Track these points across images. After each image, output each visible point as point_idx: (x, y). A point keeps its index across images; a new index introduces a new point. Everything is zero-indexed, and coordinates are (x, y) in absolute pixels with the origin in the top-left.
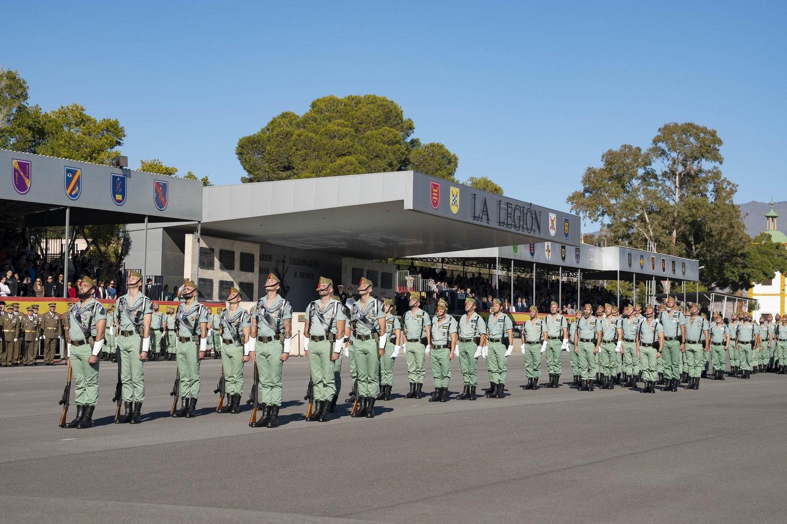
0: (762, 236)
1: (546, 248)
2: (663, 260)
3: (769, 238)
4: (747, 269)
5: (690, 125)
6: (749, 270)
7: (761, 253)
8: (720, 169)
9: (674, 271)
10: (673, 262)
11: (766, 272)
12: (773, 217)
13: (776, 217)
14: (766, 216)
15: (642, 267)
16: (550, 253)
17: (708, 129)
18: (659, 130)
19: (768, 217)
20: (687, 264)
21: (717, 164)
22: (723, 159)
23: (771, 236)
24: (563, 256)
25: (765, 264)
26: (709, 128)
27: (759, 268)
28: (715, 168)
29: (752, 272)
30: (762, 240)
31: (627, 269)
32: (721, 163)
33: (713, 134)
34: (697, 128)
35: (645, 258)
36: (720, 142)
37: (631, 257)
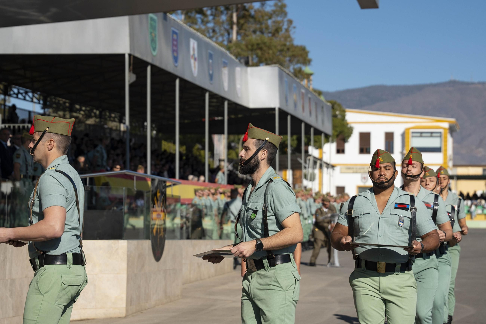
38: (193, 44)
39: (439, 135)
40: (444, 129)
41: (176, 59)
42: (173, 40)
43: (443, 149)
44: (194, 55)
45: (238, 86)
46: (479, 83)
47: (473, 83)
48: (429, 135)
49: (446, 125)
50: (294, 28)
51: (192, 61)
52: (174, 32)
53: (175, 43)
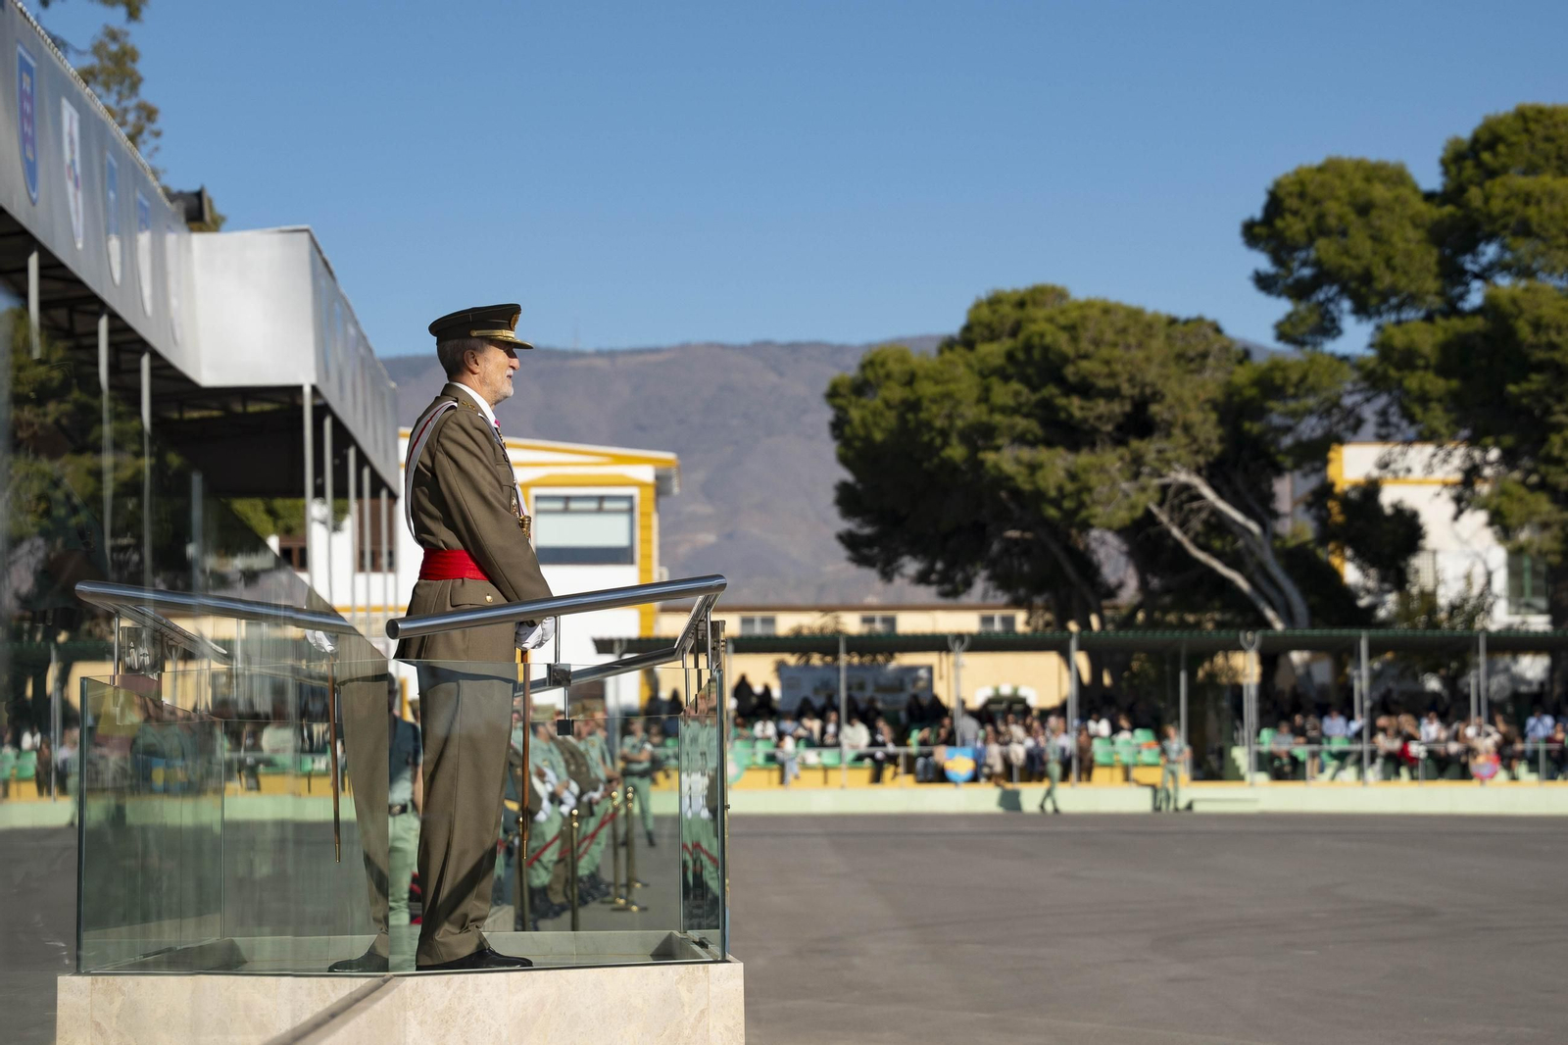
38: (69, 117)
39: (624, 505)
40: (641, 485)
41: (31, 170)
42: (23, 94)
43: (637, 556)
44: (73, 162)
45: (174, 302)
46: (599, 354)
47: (579, 355)
48: (593, 505)
49: (646, 474)
50: (157, 134)
51: (70, 186)
52: (25, 67)
53: (27, 107)
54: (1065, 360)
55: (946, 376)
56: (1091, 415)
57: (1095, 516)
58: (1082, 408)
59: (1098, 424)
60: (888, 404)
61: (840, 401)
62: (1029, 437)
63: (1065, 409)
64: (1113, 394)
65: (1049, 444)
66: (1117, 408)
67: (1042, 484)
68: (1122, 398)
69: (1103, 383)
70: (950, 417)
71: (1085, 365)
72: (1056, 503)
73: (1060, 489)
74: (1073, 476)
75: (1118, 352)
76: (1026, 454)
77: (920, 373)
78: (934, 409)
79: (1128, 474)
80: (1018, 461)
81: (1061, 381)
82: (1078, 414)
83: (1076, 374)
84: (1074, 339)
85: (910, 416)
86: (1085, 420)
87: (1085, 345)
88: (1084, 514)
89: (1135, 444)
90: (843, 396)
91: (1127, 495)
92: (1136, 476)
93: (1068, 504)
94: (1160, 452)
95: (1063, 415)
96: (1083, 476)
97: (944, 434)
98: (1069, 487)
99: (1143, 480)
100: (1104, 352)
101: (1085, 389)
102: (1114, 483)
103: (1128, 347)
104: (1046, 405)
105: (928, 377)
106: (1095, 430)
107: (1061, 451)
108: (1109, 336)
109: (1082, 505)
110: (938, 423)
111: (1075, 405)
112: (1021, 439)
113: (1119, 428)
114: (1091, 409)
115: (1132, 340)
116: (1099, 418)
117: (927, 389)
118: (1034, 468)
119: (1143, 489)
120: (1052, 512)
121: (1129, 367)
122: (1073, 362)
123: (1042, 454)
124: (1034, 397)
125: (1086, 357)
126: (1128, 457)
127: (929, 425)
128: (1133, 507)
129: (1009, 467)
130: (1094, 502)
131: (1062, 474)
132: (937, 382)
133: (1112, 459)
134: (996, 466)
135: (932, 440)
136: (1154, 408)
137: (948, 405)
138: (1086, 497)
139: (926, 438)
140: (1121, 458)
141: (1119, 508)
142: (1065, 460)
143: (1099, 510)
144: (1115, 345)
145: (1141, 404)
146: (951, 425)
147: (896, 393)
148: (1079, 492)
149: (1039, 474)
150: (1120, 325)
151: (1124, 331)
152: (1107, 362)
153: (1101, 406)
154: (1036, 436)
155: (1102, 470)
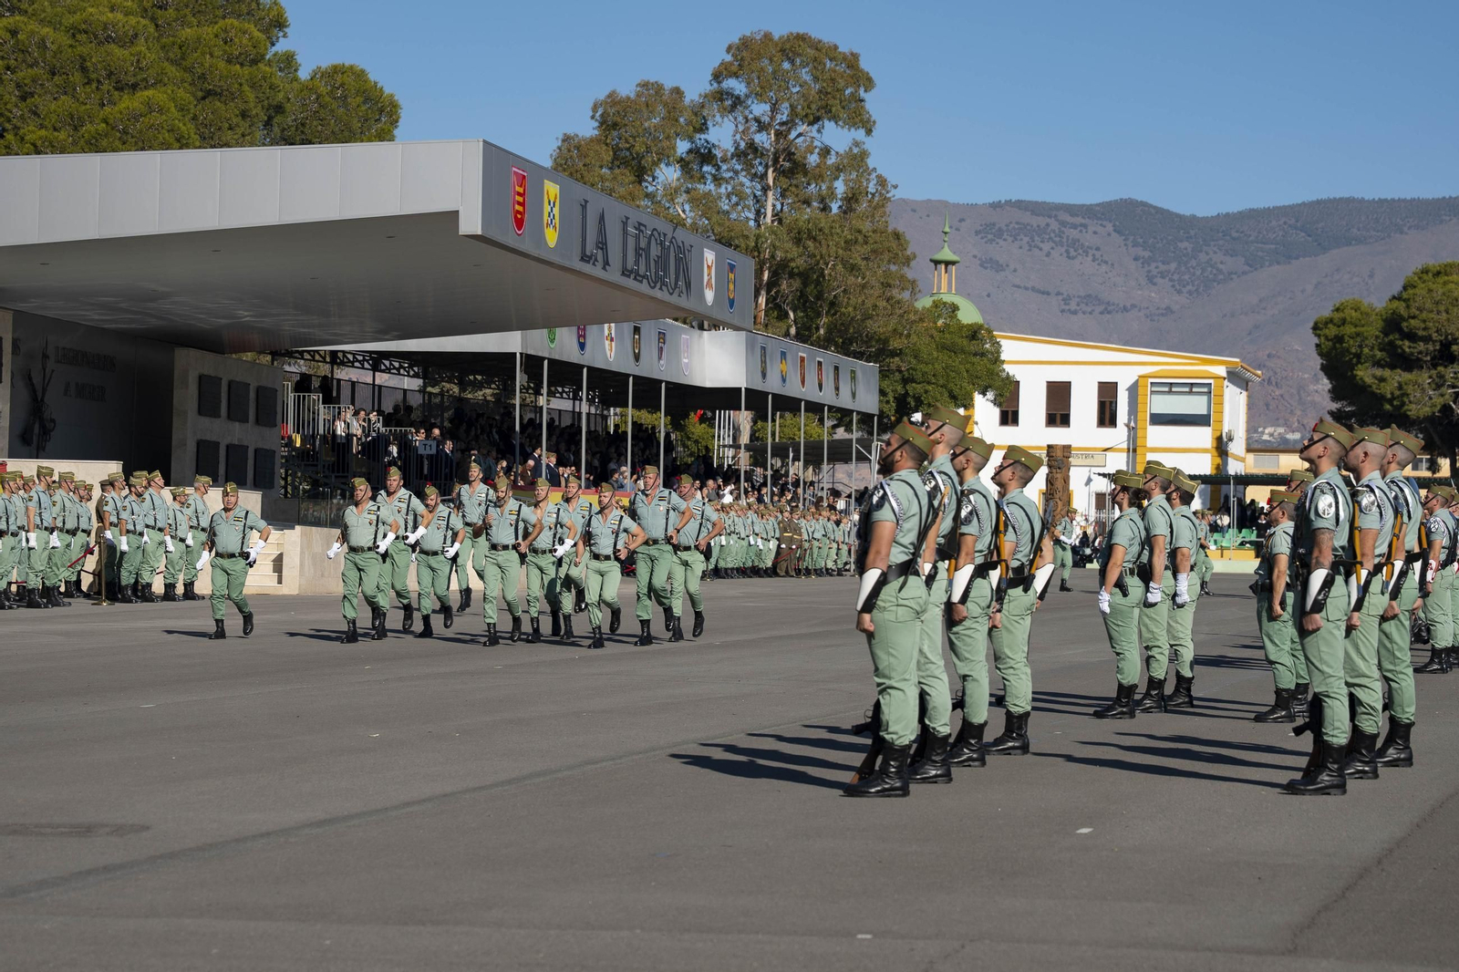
0: (936, 306)
1: (606, 332)
2: (820, 363)
3: (953, 311)
4: (914, 385)
5: (801, 38)
6: (919, 388)
7: (943, 347)
8: (865, 147)
9: (837, 389)
10: (836, 368)
11: (956, 391)
12: (947, 263)
13: (953, 263)
14: (931, 261)
15: (784, 380)
16: (613, 344)
17: (840, 50)
18: (729, 49)
19: (937, 263)
20: (859, 374)
21: (860, 134)
22: (874, 122)
23: (958, 310)
24: (637, 351)
25: (953, 374)
26: (844, 48)
27: (941, 382)
28: (857, 144)
29: (926, 392)
30: (939, 316)
31: (758, 385)
32: (869, 132)
33: (852, 61)
34: (817, 45)
35: (788, 357)
36: (869, 83)
37: (765, 357)
39: (1206, 389)
40: (1216, 376)
43: (1212, 421)
48: (1186, 389)
49: (1221, 370)
54: (1403, 319)
55: (1363, 322)
56: (1416, 350)
57: (1410, 411)
58: (1410, 347)
59: (1420, 356)
60: (1327, 338)
61: (1318, 332)
62: (1382, 362)
63: (1400, 347)
64: (1427, 339)
65: (1392, 367)
66: (1431, 347)
67: (1382, 391)
68: (1434, 342)
69: (1421, 333)
70: (1360, 346)
71: (1412, 321)
72: (1390, 401)
73: (1392, 394)
74: (1400, 388)
75: (1431, 315)
76: (1379, 372)
77: (1348, 319)
78: (1351, 342)
79: (1434, 386)
80: (1374, 377)
81: (1400, 330)
82: (1407, 350)
83: (1407, 327)
84: (1408, 307)
85: (1338, 345)
86: (1412, 354)
87: (1414, 311)
88: (1406, 407)
89: (1441, 369)
90: (1321, 329)
91: (1431, 398)
92: (1438, 387)
93: (1395, 403)
94: (1455, 373)
95: (1400, 350)
96: (1405, 387)
97: (1358, 356)
98: (1397, 393)
99: (1444, 389)
100: (1424, 315)
101: (1412, 337)
102: (1423, 390)
103: (1439, 313)
104: (1391, 343)
105: (1351, 323)
106: (1419, 360)
107: (1399, 371)
108: (1429, 305)
109: (1403, 404)
110: (1353, 350)
111: (1406, 345)
112: (1378, 364)
113: (1432, 359)
114: (1414, 348)
115: (1442, 308)
116: (1420, 352)
117: (1349, 330)
118: (1382, 380)
119: (1442, 395)
120: (1388, 407)
121: (1437, 325)
122: (1406, 320)
123: (1387, 373)
124: (1386, 340)
125: (1414, 317)
126: (1434, 376)
127: (1348, 351)
128: (1434, 406)
129: (1368, 380)
130: (1410, 402)
131: (1396, 385)
132: (1356, 326)
133: (1424, 377)
134: (1361, 379)
135: (1351, 359)
136: (1454, 347)
137: (1359, 339)
138: (1406, 400)
139: (1347, 358)
140: (1430, 377)
141: (1425, 405)
142: (1400, 375)
143: (1413, 406)
144: (1432, 311)
145: (1446, 345)
146: (1361, 352)
147: (1332, 331)
148: (1403, 395)
149: (1382, 384)
150: (1437, 299)
151: (1437, 303)
152: (1424, 321)
153: (1421, 346)
154: (1386, 362)
155: (1416, 383)
